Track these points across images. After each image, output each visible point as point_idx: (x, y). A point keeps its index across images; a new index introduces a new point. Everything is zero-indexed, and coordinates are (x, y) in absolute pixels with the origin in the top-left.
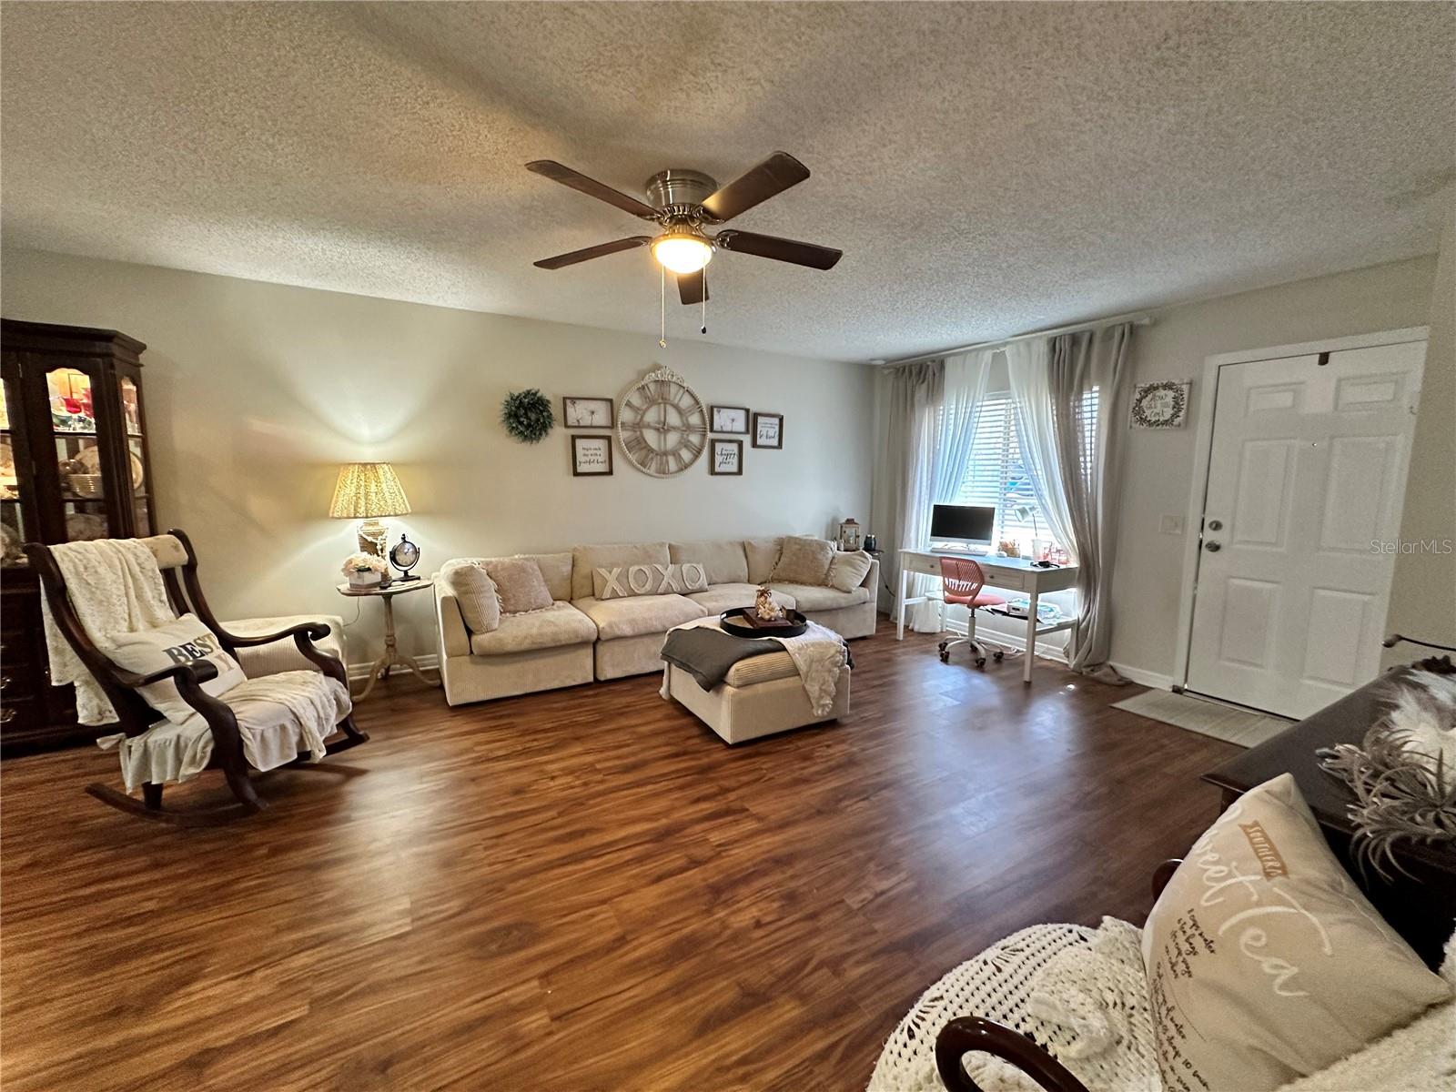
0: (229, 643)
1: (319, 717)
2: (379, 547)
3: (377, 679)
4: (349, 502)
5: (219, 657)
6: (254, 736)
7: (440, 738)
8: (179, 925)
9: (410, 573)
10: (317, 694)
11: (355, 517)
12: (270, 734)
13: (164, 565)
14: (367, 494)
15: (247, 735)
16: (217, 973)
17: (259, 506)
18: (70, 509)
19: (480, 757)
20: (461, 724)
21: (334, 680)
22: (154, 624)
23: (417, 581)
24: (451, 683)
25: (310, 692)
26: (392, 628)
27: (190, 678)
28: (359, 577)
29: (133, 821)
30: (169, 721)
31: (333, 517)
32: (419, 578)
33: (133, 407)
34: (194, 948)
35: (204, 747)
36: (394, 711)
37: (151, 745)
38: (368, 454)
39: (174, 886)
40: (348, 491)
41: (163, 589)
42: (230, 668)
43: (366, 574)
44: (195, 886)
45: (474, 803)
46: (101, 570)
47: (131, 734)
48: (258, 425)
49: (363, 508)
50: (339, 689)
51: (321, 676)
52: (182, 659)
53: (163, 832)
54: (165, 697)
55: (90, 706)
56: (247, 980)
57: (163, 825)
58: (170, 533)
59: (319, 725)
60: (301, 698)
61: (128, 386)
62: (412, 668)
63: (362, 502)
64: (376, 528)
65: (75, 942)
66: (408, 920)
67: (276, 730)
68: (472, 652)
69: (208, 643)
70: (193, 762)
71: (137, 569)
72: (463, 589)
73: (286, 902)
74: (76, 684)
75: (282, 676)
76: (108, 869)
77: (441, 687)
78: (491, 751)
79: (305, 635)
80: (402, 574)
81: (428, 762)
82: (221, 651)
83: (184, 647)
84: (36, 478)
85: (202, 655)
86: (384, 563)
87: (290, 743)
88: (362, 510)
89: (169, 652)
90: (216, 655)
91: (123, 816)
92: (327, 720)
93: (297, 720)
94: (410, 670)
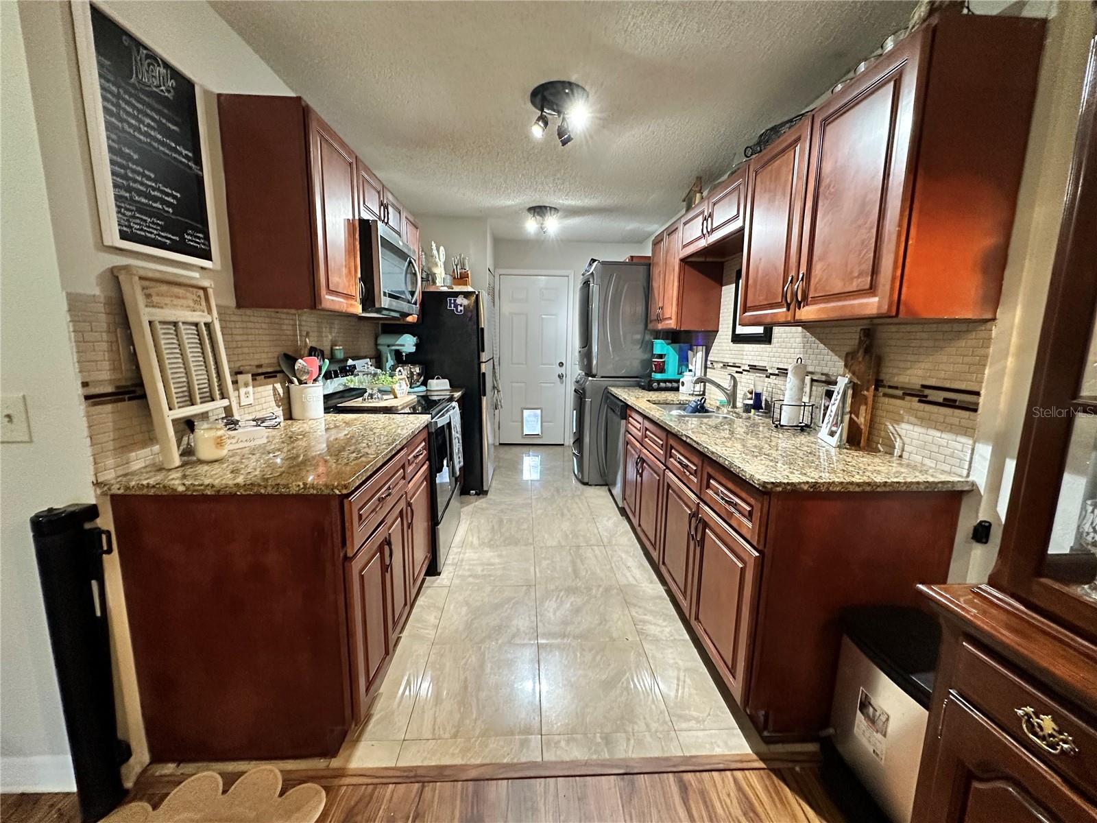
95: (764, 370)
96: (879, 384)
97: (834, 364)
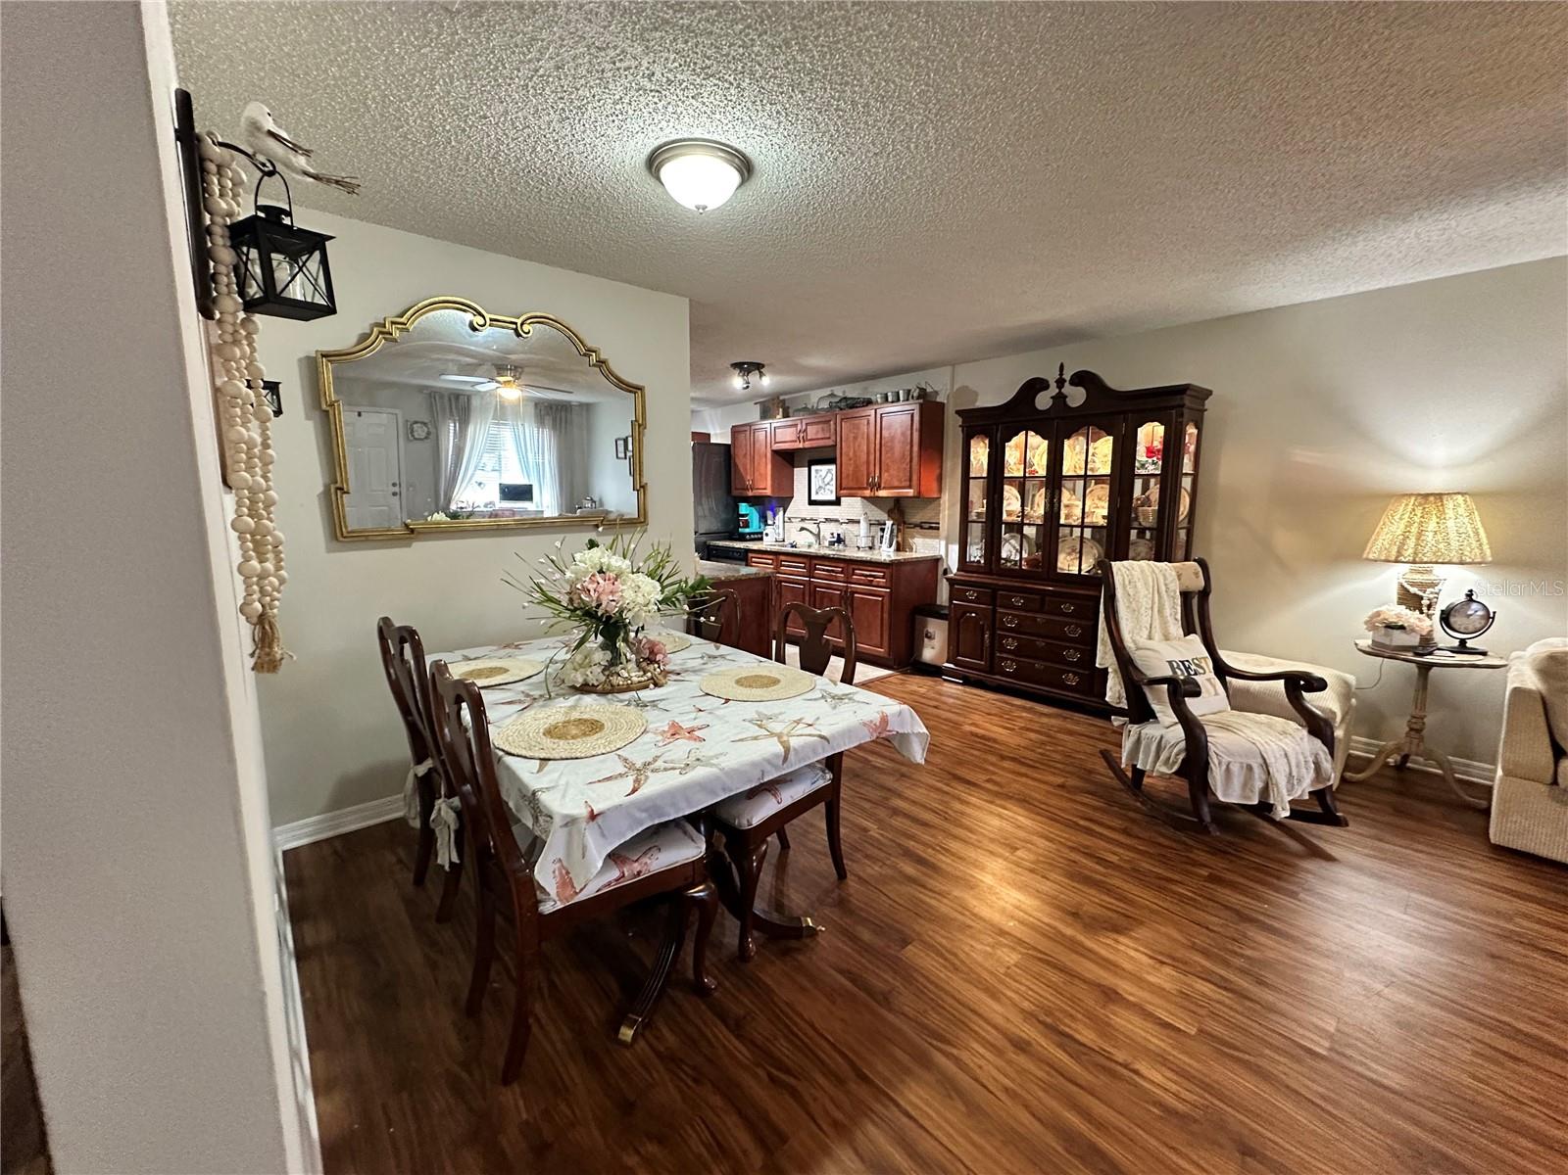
0: (1222, 671)
1: (1290, 774)
2: (1425, 602)
3: (1386, 765)
4: (1392, 543)
5: (1209, 680)
6: (1220, 763)
7: (1459, 876)
8: (1126, 886)
9: (1470, 644)
10: (1294, 749)
11: (1396, 561)
12: (1235, 768)
13: (1184, 588)
14: (1420, 533)
15: (1214, 760)
16: (1136, 939)
17: (1285, 540)
18: (1134, 533)
19: (1519, 934)
20: (1500, 874)
21: (1318, 743)
22: (1167, 637)
23: (1481, 657)
24: (1502, 813)
25: (1287, 744)
26: (1423, 707)
27: (1181, 689)
28: (1386, 635)
29: (1121, 790)
30: (1158, 722)
31: (1367, 559)
32: (1484, 654)
33: (1192, 448)
34: (1131, 910)
35: (1177, 754)
36: (1398, 811)
37: (1143, 735)
38: (1435, 482)
39: (1132, 855)
40: (1393, 528)
41: (1179, 609)
42: (1216, 694)
43: (1396, 632)
44: (1146, 865)
45: (1485, 986)
46: (1139, 585)
47: (1132, 722)
48: (1303, 456)
49: (1410, 551)
50: (1321, 753)
51: (1305, 732)
52: (1179, 672)
53: (1136, 810)
54: (1160, 702)
55: (1114, 691)
56: (1157, 966)
57: (1139, 804)
58: (1195, 560)
59: (1288, 782)
60: (1275, 747)
61: (1191, 430)
62: (1441, 768)
63: (1411, 543)
64: (1426, 577)
65: (1067, 851)
66: (1327, 1044)
67: (1242, 767)
68: (1555, 782)
69: (1203, 665)
70: (1166, 762)
71: (1163, 588)
72: (1559, 685)
73: (1207, 928)
74: (1110, 670)
75: (1263, 717)
76: (1097, 815)
77: (1487, 812)
78: (1548, 938)
79: (1299, 684)
80: (1456, 643)
81: (1427, 895)
82: (1212, 675)
83: (1182, 662)
84: (1118, 510)
85: (1196, 674)
86: (1431, 624)
87: (1253, 786)
88: (1408, 553)
89: (1170, 663)
90: (1207, 679)
91: (1116, 783)
92: (1299, 781)
93: (1265, 765)
94: (1440, 772)
95: (837, 521)
96: (905, 523)
97: (882, 516)
